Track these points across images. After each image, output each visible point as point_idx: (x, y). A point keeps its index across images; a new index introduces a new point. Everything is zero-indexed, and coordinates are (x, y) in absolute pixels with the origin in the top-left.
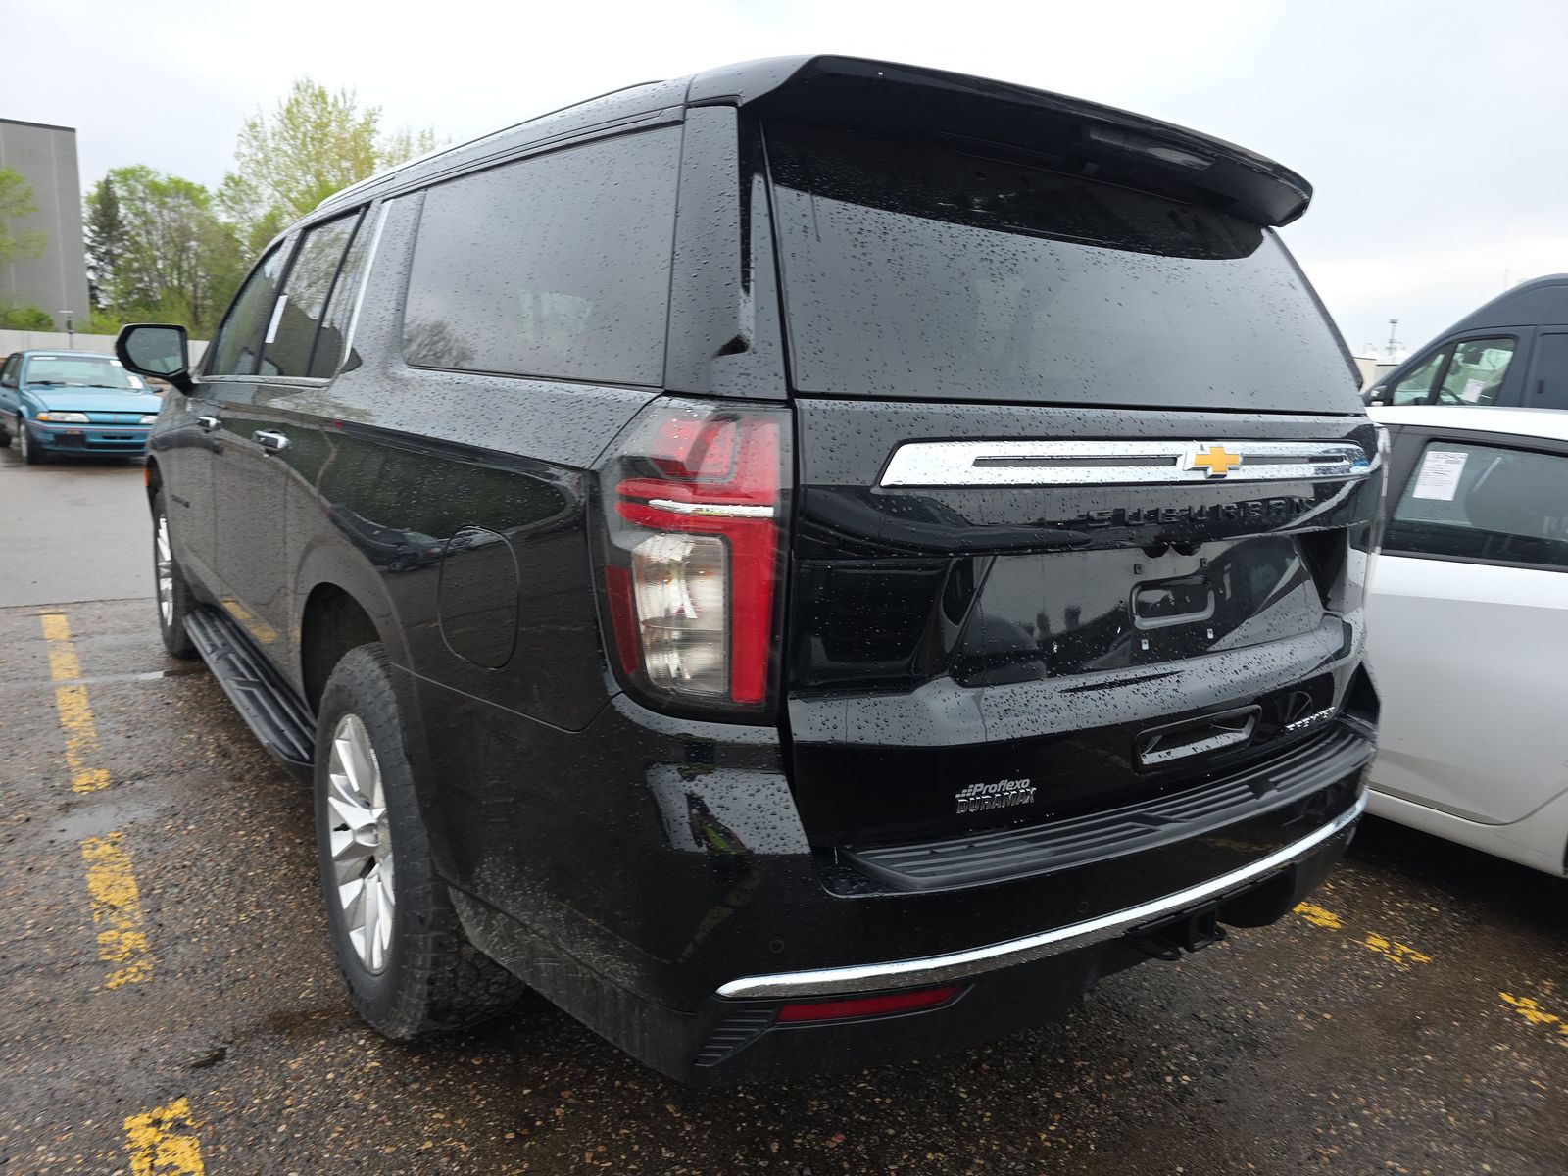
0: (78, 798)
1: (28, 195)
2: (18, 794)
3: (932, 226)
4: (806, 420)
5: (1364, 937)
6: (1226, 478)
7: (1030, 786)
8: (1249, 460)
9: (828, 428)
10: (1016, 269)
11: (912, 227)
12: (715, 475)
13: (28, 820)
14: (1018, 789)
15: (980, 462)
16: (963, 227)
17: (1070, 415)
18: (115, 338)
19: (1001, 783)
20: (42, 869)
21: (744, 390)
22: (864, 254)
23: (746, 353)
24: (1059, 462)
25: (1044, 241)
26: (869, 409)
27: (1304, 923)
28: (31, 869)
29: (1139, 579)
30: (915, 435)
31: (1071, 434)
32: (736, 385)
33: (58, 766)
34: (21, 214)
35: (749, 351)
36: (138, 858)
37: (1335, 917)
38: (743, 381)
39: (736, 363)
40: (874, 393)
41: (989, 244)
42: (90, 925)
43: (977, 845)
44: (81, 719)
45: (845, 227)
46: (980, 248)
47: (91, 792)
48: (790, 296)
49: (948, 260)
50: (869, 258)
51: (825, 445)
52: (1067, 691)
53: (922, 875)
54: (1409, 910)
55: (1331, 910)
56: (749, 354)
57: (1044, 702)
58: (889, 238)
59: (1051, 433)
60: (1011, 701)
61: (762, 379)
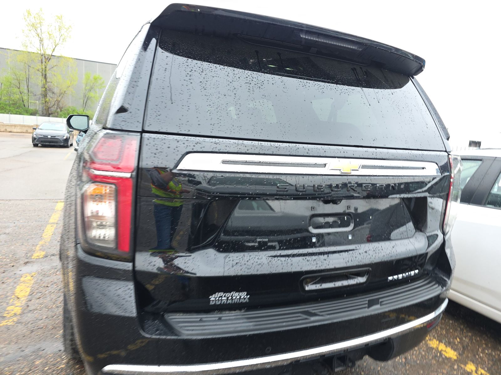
0: (32, 260)
1: (103, 83)
2: (16, 258)
3: (226, 70)
4: (145, 142)
5: (466, 364)
6: (351, 174)
7: (247, 295)
8: (364, 167)
9: (155, 145)
10: (261, 87)
11: (216, 70)
12: (103, 159)
13: (13, 266)
14: (241, 296)
15: (224, 162)
16: (241, 70)
17: (272, 145)
18: (67, 119)
19: (232, 293)
20: (6, 283)
21: (122, 127)
22: (190, 79)
23: (126, 113)
24: (265, 164)
25: (280, 77)
26: (175, 139)
27: (441, 354)
28: (3, 282)
29: (313, 213)
30: (195, 150)
31: (271, 153)
32: (120, 125)
33: (33, 249)
34: (101, 88)
35: (128, 112)
36: (36, 283)
37: (456, 353)
38: (123, 123)
39: (122, 117)
40: (180, 132)
41: (251, 77)
42: (8, 303)
43: (223, 318)
44: (48, 235)
45: (185, 69)
46: (247, 79)
47: (37, 259)
48: (151, 94)
49: (229, 83)
50: (191, 81)
51: (152, 152)
52: (270, 256)
53: (188, 330)
54: (490, 355)
55: (455, 350)
56: (128, 113)
57: (257, 260)
58: (203, 74)
59: (261, 152)
60: (241, 259)
61: (131, 123)
